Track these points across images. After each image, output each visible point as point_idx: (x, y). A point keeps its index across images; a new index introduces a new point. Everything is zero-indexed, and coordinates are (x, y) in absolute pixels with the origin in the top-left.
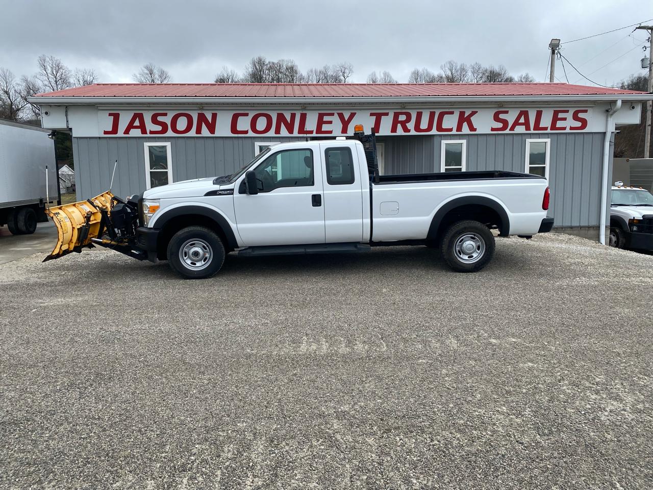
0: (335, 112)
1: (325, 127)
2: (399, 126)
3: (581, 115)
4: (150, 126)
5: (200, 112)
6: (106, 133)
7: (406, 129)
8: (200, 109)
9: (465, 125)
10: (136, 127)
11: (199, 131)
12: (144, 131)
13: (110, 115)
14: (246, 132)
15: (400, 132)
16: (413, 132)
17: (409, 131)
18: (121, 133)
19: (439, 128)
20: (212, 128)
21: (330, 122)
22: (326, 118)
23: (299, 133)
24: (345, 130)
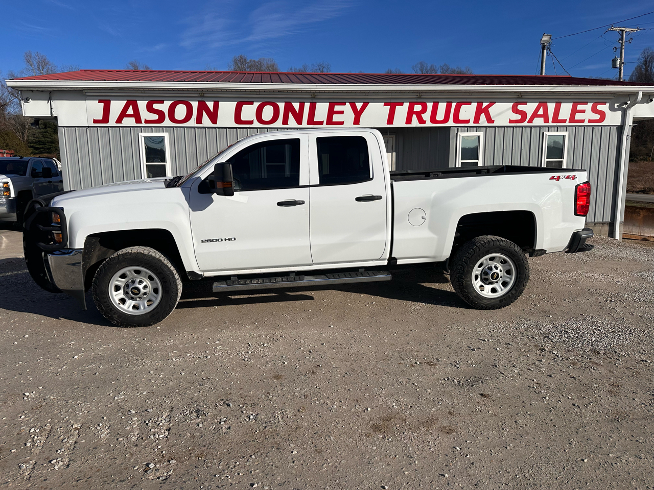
0: (348, 101)
1: (336, 118)
2: (414, 116)
3: (599, 107)
4: (145, 114)
5: (200, 99)
6: (95, 121)
7: (421, 121)
8: (201, 96)
9: (483, 116)
10: (130, 116)
11: (199, 120)
12: (138, 120)
13: (100, 101)
14: (251, 122)
15: (415, 123)
16: (429, 124)
17: (424, 122)
18: (112, 121)
19: (456, 120)
20: (213, 117)
21: (342, 112)
22: (337, 108)
23: (308, 124)
24: (357, 121)
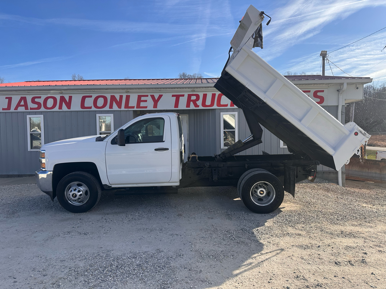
0: (149, 94)
1: (142, 104)
2: (192, 103)
3: (319, 94)
4: (30, 105)
5: (61, 95)
6: (3, 109)
7: (196, 105)
8: (62, 93)
10: (22, 106)
11: (60, 107)
12: (27, 108)
13: (6, 98)
14: (91, 108)
15: (192, 107)
16: (201, 107)
17: (198, 106)
18: (12, 109)
19: (219, 104)
20: (69, 105)
21: (146, 101)
22: (143, 98)
23: (125, 108)
24: (155, 106)
